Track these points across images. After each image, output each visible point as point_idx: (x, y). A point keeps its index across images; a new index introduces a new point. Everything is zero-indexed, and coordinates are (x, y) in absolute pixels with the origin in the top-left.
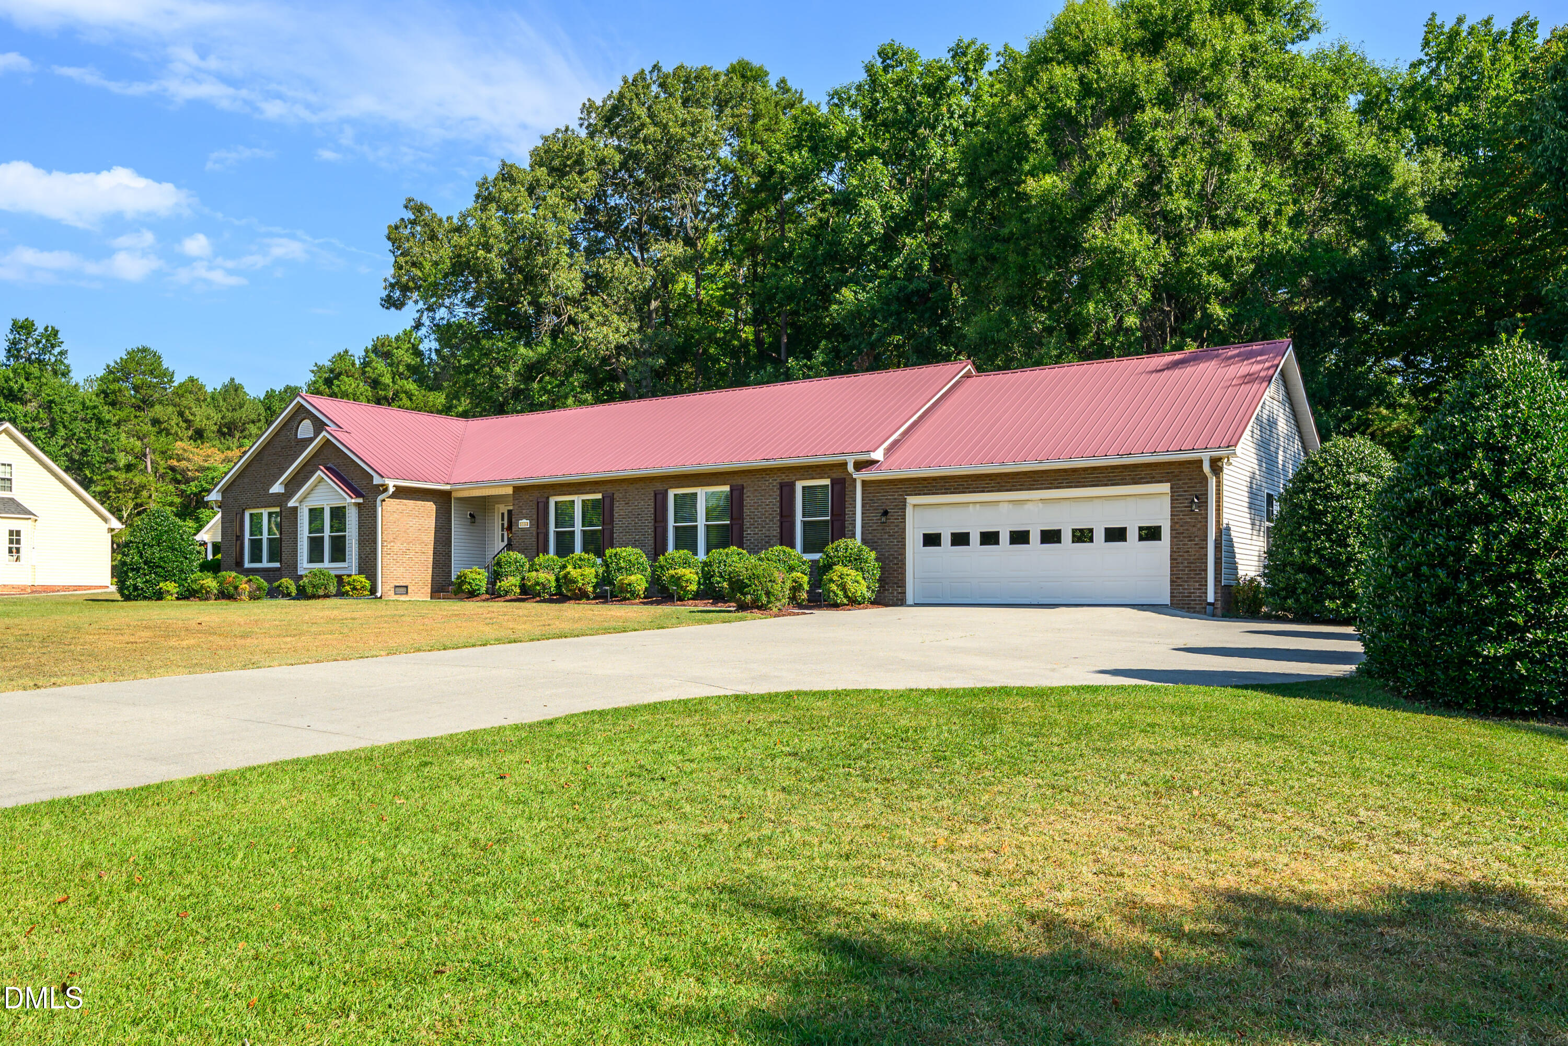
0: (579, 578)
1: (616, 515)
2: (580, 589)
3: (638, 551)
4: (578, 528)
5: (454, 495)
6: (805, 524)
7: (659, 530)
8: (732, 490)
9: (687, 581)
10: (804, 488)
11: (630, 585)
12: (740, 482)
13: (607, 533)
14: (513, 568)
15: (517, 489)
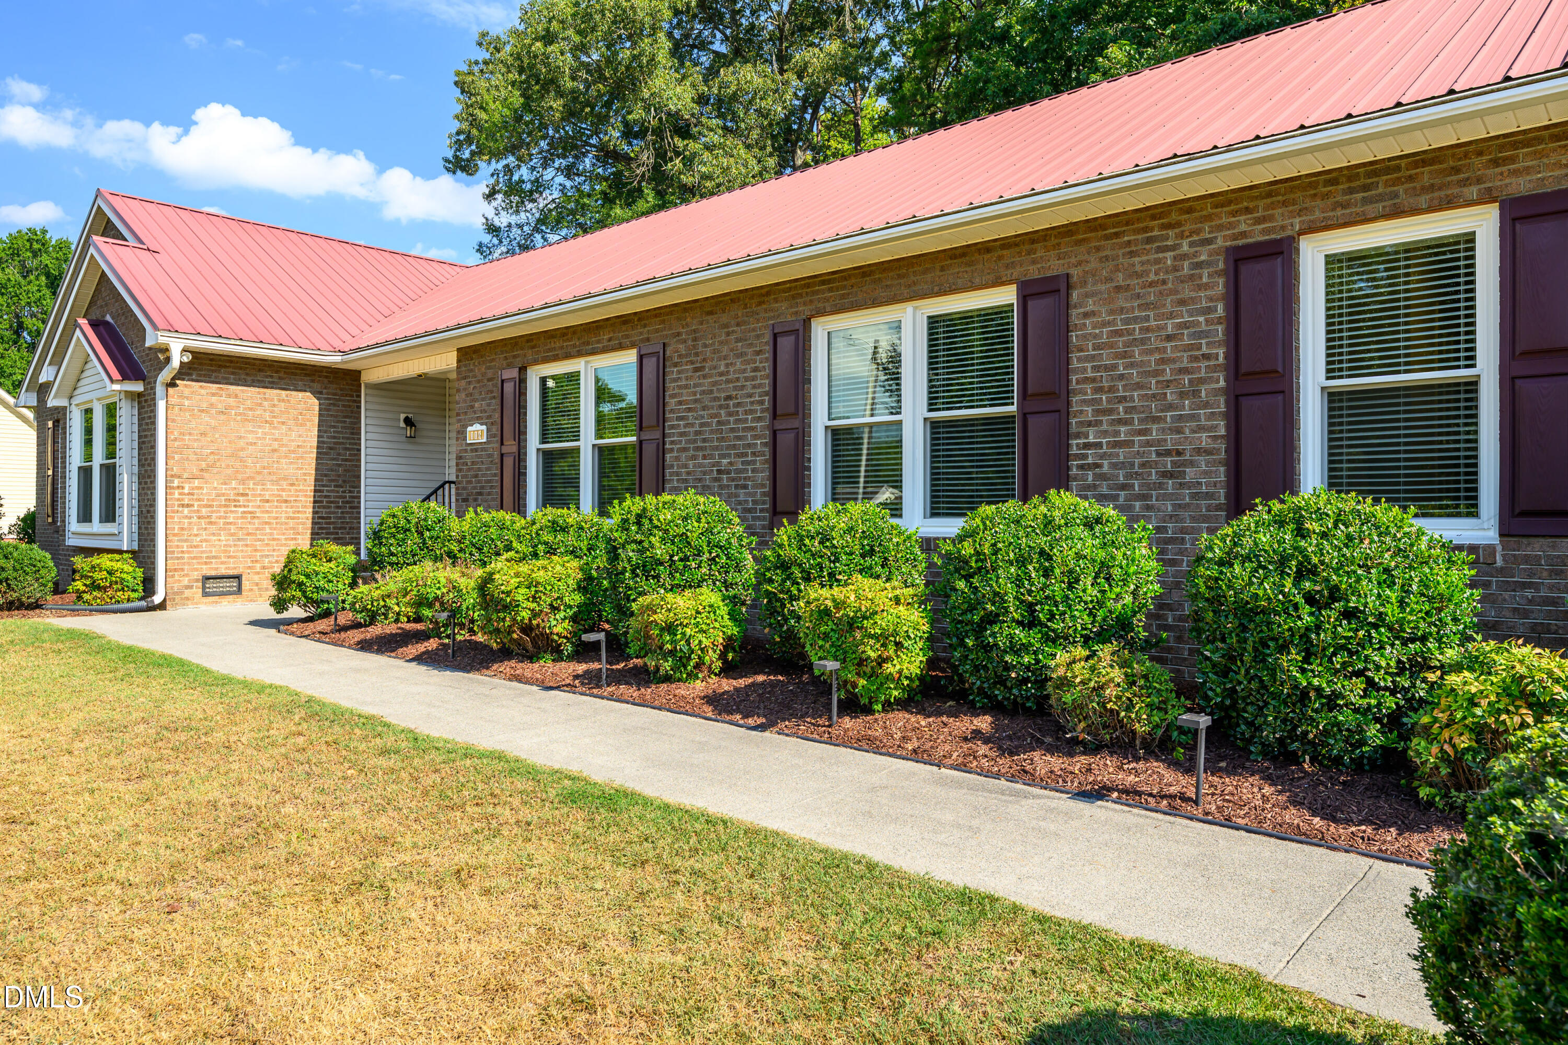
0: (521, 595)
1: (672, 403)
2: (527, 629)
3: (716, 504)
4: (587, 440)
5: (367, 377)
6: (1333, 398)
7: (786, 440)
8: (1024, 298)
9: (883, 638)
10: (1331, 260)
11: (670, 628)
12: (1054, 266)
13: (649, 450)
14: (413, 541)
15: (465, 354)
